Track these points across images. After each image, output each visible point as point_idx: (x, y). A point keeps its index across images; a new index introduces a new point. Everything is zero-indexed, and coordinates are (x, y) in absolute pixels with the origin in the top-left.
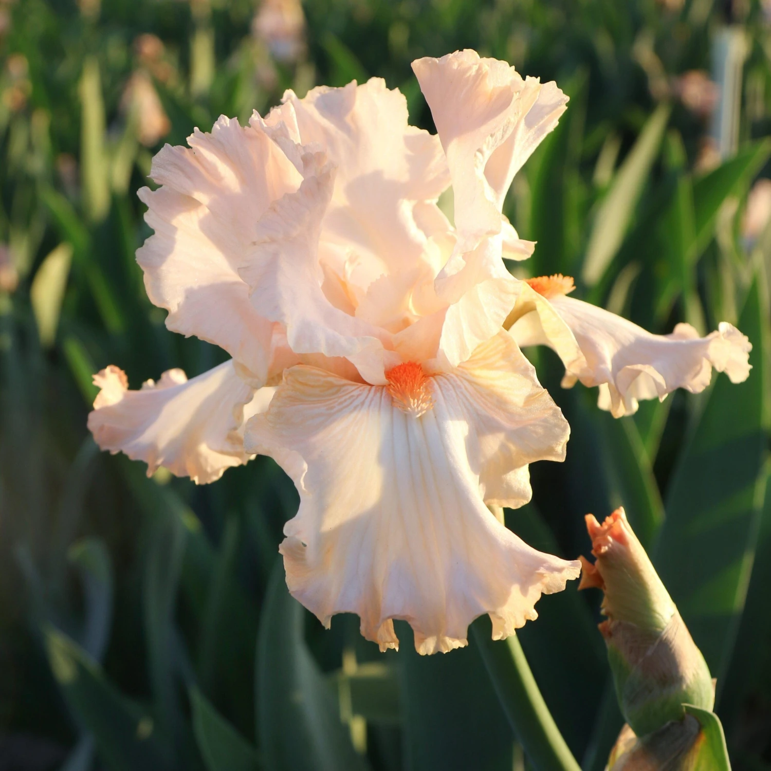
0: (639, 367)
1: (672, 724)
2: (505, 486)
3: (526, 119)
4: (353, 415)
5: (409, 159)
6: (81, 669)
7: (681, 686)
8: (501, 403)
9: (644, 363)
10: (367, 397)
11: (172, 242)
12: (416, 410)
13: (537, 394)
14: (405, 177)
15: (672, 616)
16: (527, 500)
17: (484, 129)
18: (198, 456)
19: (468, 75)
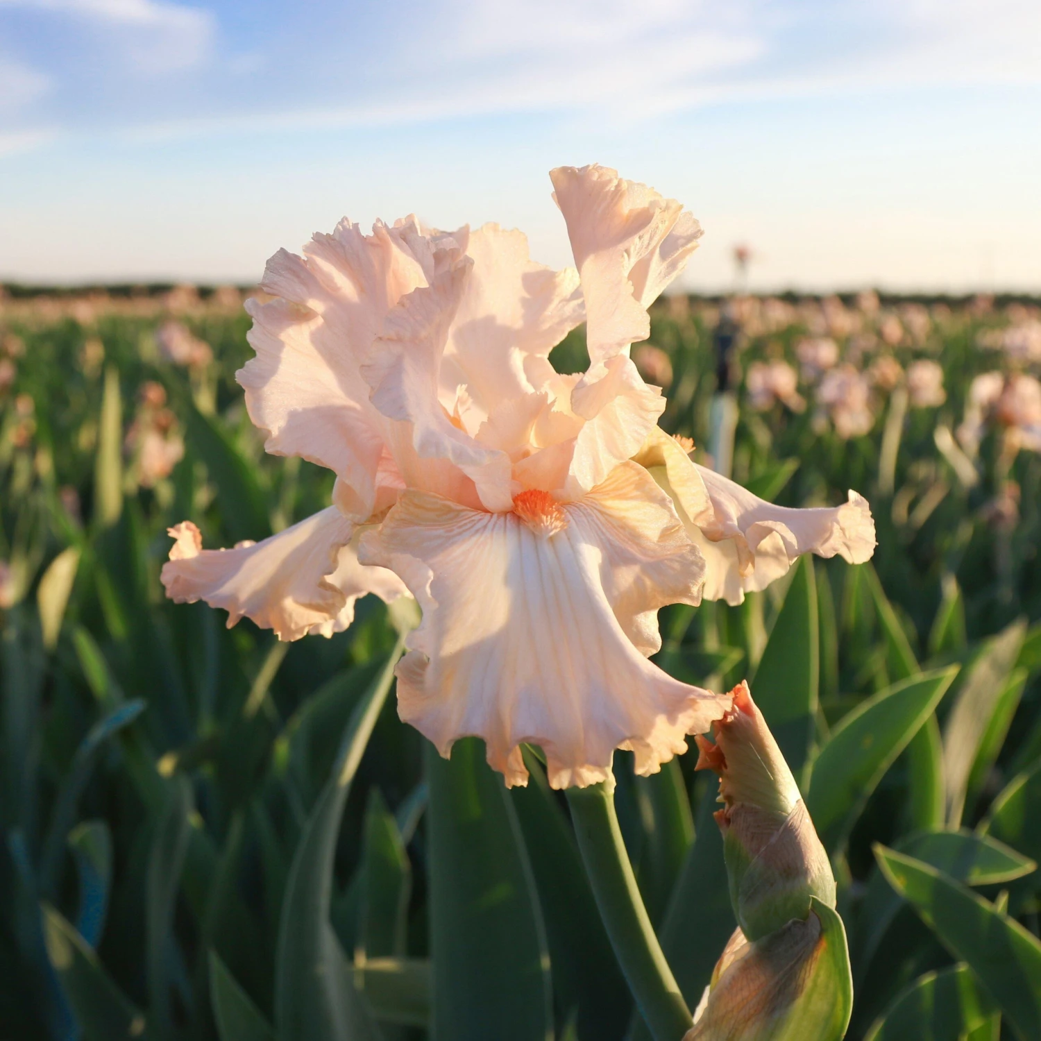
0: (769, 523)
1: (794, 923)
2: (635, 630)
3: (661, 247)
4: (474, 539)
5: (524, 302)
6: (76, 953)
7: (806, 881)
8: (635, 536)
9: (775, 520)
10: (489, 521)
11: (276, 360)
12: (550, 527)
13: (674, 527)
14: (518, 324)
15: (797, 802)
16: (657, 649)
17: (621, 247)
18: (282, 611)
19: (607, 189)
